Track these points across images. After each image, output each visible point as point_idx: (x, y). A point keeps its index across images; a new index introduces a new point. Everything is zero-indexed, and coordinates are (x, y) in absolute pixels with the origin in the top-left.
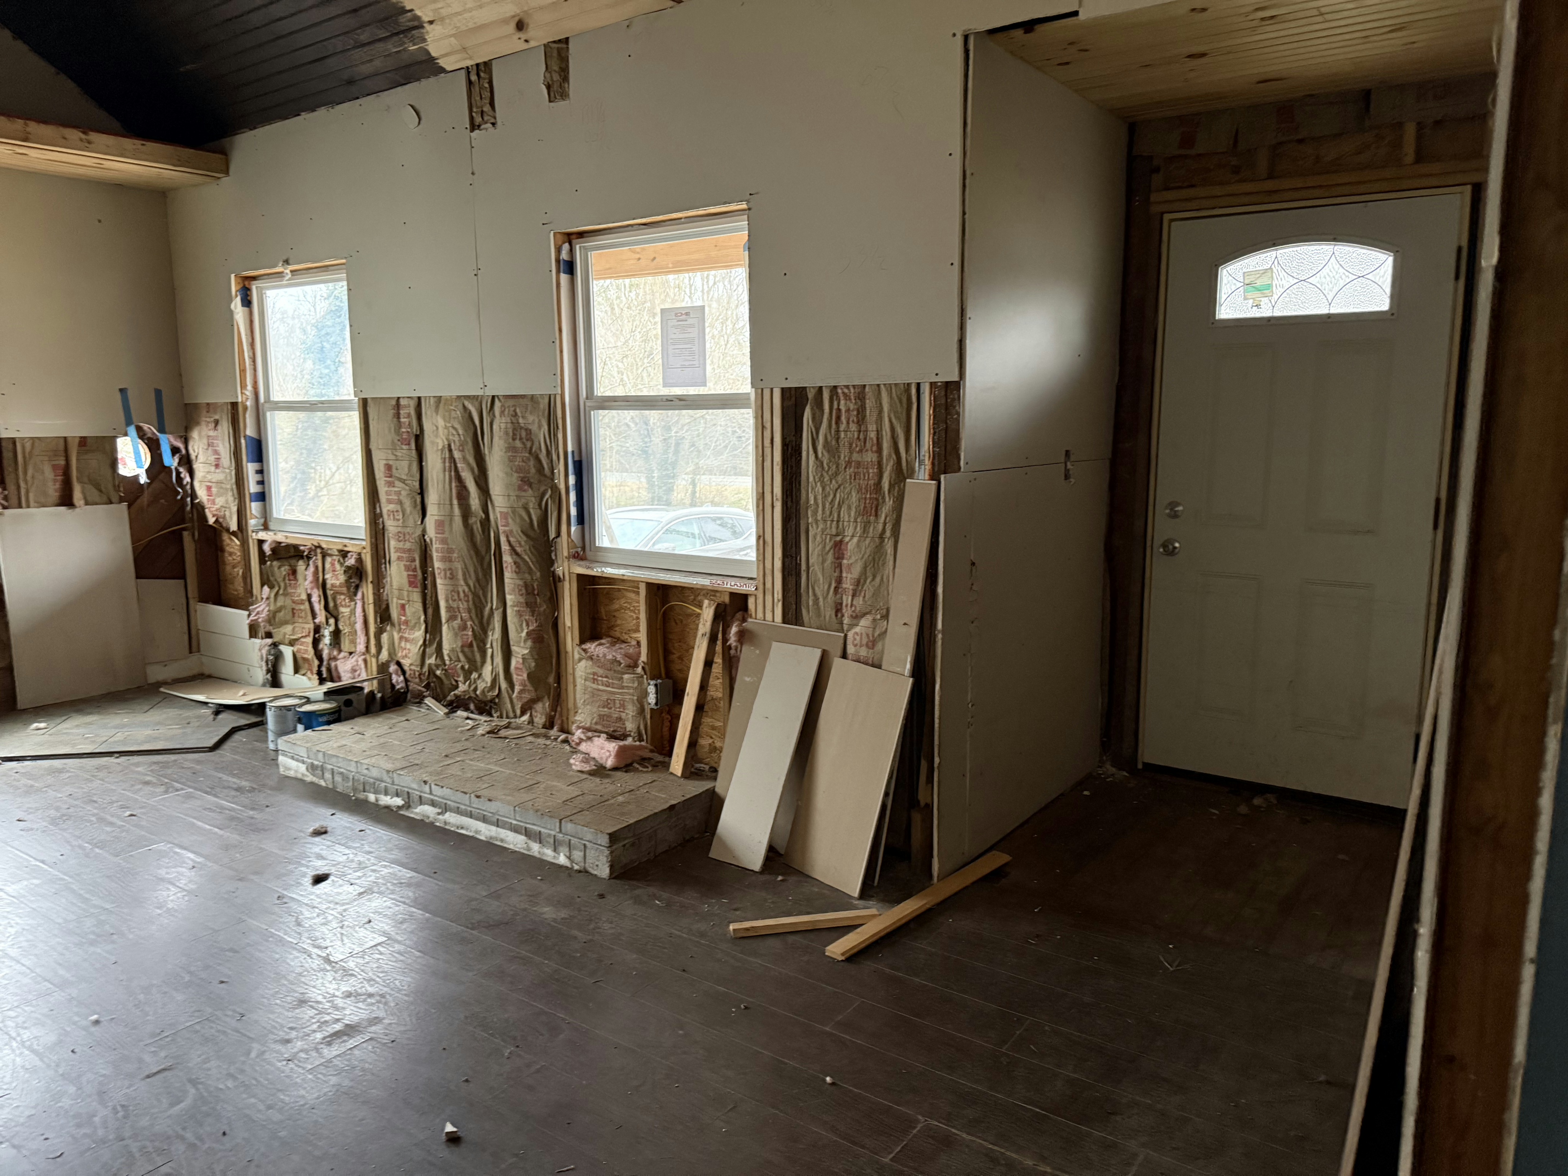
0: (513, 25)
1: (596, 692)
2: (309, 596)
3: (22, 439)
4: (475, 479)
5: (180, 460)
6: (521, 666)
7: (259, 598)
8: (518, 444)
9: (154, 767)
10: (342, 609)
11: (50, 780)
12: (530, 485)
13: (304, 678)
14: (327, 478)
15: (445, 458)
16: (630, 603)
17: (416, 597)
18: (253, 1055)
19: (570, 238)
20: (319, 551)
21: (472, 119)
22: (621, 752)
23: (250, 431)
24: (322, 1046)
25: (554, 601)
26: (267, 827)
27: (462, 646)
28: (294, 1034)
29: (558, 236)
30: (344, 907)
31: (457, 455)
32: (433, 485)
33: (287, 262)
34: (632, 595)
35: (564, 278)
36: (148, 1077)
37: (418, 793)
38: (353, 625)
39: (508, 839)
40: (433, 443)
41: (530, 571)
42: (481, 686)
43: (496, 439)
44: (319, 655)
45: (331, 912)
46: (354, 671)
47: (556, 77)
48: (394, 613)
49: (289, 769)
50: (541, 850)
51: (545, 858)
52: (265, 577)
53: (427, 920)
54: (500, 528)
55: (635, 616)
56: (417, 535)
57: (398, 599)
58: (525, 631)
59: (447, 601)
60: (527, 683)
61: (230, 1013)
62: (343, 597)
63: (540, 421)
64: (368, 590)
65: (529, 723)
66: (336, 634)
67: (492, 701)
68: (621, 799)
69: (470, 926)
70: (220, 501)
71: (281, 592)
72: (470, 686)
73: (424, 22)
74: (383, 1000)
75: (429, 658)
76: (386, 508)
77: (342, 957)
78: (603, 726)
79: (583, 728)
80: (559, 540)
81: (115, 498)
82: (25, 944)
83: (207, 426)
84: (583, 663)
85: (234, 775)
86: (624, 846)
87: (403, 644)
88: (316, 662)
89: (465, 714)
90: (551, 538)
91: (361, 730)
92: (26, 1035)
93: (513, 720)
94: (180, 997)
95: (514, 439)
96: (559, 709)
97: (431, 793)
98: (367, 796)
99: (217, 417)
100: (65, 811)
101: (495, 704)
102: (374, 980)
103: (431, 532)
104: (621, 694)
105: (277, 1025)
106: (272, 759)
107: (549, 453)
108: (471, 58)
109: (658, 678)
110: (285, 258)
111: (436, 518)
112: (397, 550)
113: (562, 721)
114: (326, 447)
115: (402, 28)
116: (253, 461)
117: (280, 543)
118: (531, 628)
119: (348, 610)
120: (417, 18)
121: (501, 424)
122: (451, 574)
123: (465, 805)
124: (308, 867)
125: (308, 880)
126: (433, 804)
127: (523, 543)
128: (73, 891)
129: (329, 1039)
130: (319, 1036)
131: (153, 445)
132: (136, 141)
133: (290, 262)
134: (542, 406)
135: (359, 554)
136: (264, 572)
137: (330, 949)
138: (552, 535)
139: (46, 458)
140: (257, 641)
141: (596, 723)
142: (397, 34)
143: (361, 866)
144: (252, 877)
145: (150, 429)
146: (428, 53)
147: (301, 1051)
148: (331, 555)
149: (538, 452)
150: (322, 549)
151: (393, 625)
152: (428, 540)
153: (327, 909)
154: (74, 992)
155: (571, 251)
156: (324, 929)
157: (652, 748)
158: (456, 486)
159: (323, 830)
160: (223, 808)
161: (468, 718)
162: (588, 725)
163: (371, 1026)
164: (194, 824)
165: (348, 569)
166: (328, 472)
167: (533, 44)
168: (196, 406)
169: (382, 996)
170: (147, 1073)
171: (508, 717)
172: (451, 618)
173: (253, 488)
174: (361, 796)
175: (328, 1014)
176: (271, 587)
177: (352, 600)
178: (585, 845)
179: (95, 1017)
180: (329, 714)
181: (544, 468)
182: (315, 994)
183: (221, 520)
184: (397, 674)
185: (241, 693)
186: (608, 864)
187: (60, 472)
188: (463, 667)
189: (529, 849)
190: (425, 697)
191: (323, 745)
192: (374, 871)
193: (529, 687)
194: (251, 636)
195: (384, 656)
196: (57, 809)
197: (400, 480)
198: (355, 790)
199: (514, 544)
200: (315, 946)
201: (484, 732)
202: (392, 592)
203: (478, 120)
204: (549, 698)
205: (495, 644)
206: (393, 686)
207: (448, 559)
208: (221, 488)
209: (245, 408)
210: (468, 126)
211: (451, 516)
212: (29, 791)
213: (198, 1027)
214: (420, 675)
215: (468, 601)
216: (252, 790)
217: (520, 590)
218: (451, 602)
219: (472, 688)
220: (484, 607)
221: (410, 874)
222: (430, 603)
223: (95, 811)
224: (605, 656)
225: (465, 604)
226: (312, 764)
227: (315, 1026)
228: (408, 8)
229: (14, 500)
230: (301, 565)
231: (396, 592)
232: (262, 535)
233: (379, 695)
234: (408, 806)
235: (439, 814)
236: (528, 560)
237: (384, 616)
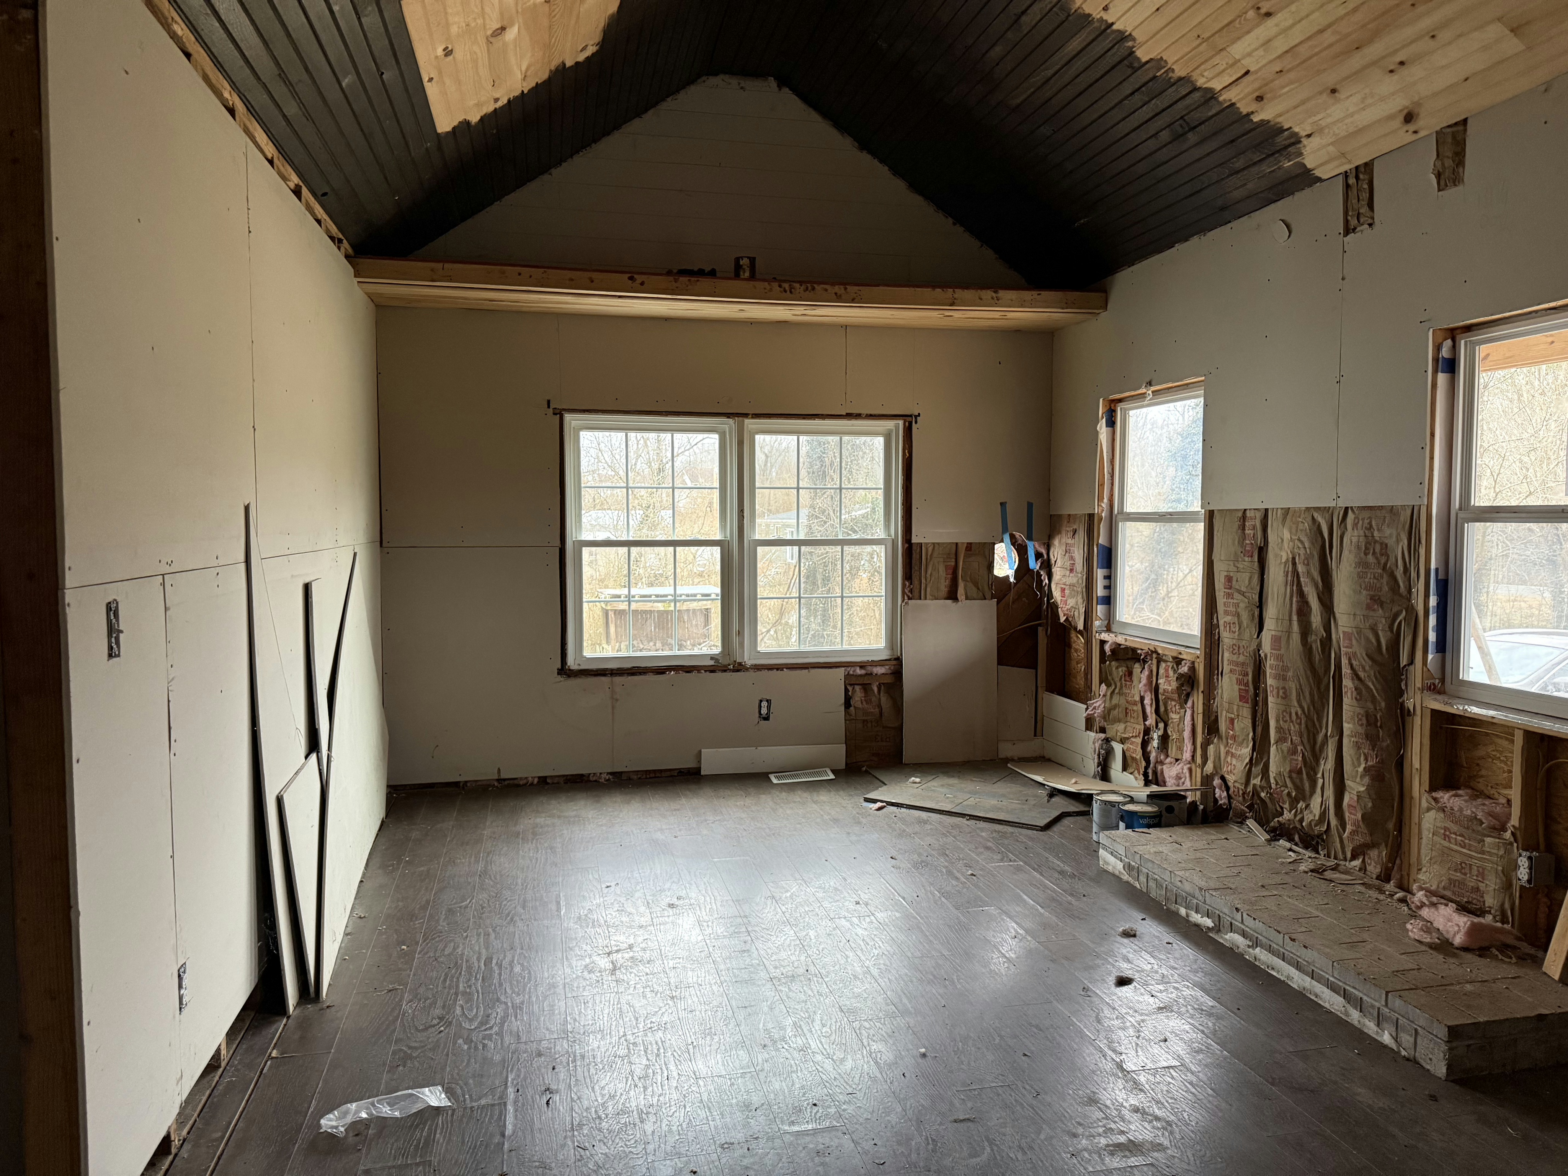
0: (1401, 118)
1: (1446, 851)
2: (1142, 699)
3: (927, 544)
4: (1318, 594)
5: (1041, 564)
6: (1355, 804)
7: (1097, 695)
8: (1370, 559)
9: (994, 835)
10: (1173, 716)
11: (917, 828)
12: (1382, 605)
13: (1132, 776)
14: (1179, 579)
15: (1288, 572)
16: (1501, 752)
17: (1246, 712)
18: (1042, 1137)
19: (1453, 334)
20: (1154, 656)
21: (1346, 222)
22: (1474, 931)
23: (1102, 540)
24: (1105, 1153)
25: (1401, 736)
26: (1082, 916)
27: (1290, 771)
28: (1080, 1130)
29: (1439, 332)
30: (1142, 1018)
31: (1301, 568)
32: (1273, 599)
33: (1150, 384)
34: (1505, 743)
35: (1442, 378)
36: (955, 1121)
37: (1229, 919)
38: (1181, 732)
39: (1324, 996)
40: (1276, 556)
41: (1374, 700)
42: (1308, 817)
43: (1346, 552)
44: (1146, 756)
45: (1131, 1019)
46: (1178, 777)
47: (1449, 163)
48: (1223, 726)
49: (1108, 864)
50: (1362, 1020)
51: (1366, 1031)
52: (1104, 674)
53: (1225, 1058)
54: (1342, 649)
55: (1506, 768)
56: (1252, 649)
57: (1228, 712)
58: (1363, 766)
59: (1277, 721)
60: (1361, 823)
61: (1027, 1087)
62: (1173, 703)
63: (1398, 535)
64: (1198, 700)
65: (1360, 870)
66: (1165, 739)
67: (1319, 836)
68: (1468, 987)
69: (1270, 1080)
70: (1071, 602)
71: (1117, 691)
72: (1295, 815)
73: (1301, 137)
74: (1169, 1128)
75: (1254, 778)
76: (1223, 619)
77: (1134, 1069)
78: (1454, 893)
79: (1427, 890)
80: (1412, 668)
81: (988, 595)
82: (882, 966)
83: (1067, 534)
84: (1432, 814)
85: (1059, 857)
86: (1469, 1046)
87: (1229, 759)
88: (1144, 764)
89: (1288, 845)
90: (1402, 666)
91: (1179, 840)
92: (874, 1047)
93: (1342, 863)
94: (990, 1057)
95: (1366, 554)
96: (1398, 861)
97: (1242, 922)
98: (1178, 909)
99: (1075, 527)
100: (924, 858)
101: (1323, 840)
102: (1162, 1104)
103: (1267, 647)
104: (1480, 859)
105: (1066, 1114)
106: (1093, 850)
107: (1406, 570)
108: (1350, 162)
109: (1534, 850)
110: (1148, 380)
111: (1273, 633)
112: (1231, 662)
113: (1402, 876)
114: (1180, 549)
115: (1278, 148)
116: (1102, 568)
117: (1120, 645)
118: (1370, 763)
119: (1178, 716)
120: (1296, 134)
121: (1353, 536)
122: (1284, 693)
123: (1277, 945)
124: (1114, 966)
125: (1112, 980)
126: (1244, 935)
127: (1367, 668)
128: (922, 931)
129: (1111, 1148)
130: (1103, 1141)
131: (1022, 551)
132: (1033, 292)
133: (1153, 383)
134: (1402, 519)
135: (1193, 663)
136: (1103, 670)
137: (1124, 1056)
138: (1404, 661)
139: (942, 560)
140: (1092, 734)
141: (1444, 888)
142: (1273, 154)
143: (1164, 980)
144: (1063, 961)
145: (1020, 536)
146: (1305, 166)
147: (1085, 1150)
148: (1166, 661)
149: (1394, 568)
150: (1159, 654)
151: (1220, 738)
152: (1262, 655)
153: (1126, 1013)
154: (912, 1022)
155: (1454, 348)
156: (1121, 1033)
157: (1519, 935)
158: (1297, 602)
159: (1132, 933)
160: (1046, 887)
161: (1290, 850)
162: (1434, 888)
163: (1154, 1151)
164: (1021, 896)
165: (1180, 677)
166: (1181, 574)
167: (1422, 134)
168: (1060, 517)
169: (1169, 1123)
170: (956, 1117)
171: (1335, 858)
172: (1280, 740)
173: (1100, 592)
174: (1173, 907)
175: (1115, 1122)
176: (1108, 685)
177: (1182, 707)
178: (1416, 1030)
179: (923, 1050)
180: (1150, 817)
181: (1399, 587)
182: (1105, 1097)
183: (1070, 619)
184: (1220, 789)
185: (1073, 781)
186: (1445, 1062)
187: (950, 571)
188: (1289, 794)
189: (1347, 1014)
190: (1247, 818)
191: (1141, 848)
192: (1176, 989)
193: (1363, 828)
194: (1087, 729)
195: (1209, 768)
196: (920, 855)
197: (1239, 591)
198: (1167, 899)
199: (1357, 668)
200: (1110, 1048)
201: (1306, 870)
202: (1222, 704)
203: (1353, 222)
204: (1386, 846)
205: (1326, 775)
206: (1216, 800)
207: (1281, 677)
208: (1073, 590)
209: (1101, 519)
210: (1342, 232)
211: (1289, 632)
212: (902, 834)
213: (1000, 1091)
214: (1244, 794)
215: (1300, 724)
216: (1073, 876)
217: (1360, 720)
218: (1281, 722)
219: (1298, 818)
220: (1318, 733)
221: (1211, 1003)
222: (1259, 720)
223: (946, 864)
224: (1461, 810)
225: (1297, 726)
226: (1129, 864)
227: (1101, 1130)
228: (1285, 127)
229: (916, 593)
230: (1137, 667)
231: (1226, 705)
232: (1104, 636)
233: (1202, 807)
234: (1217, 929)
235: (1249, 947)
236: (1372, 687)
237: (1212, 728)
